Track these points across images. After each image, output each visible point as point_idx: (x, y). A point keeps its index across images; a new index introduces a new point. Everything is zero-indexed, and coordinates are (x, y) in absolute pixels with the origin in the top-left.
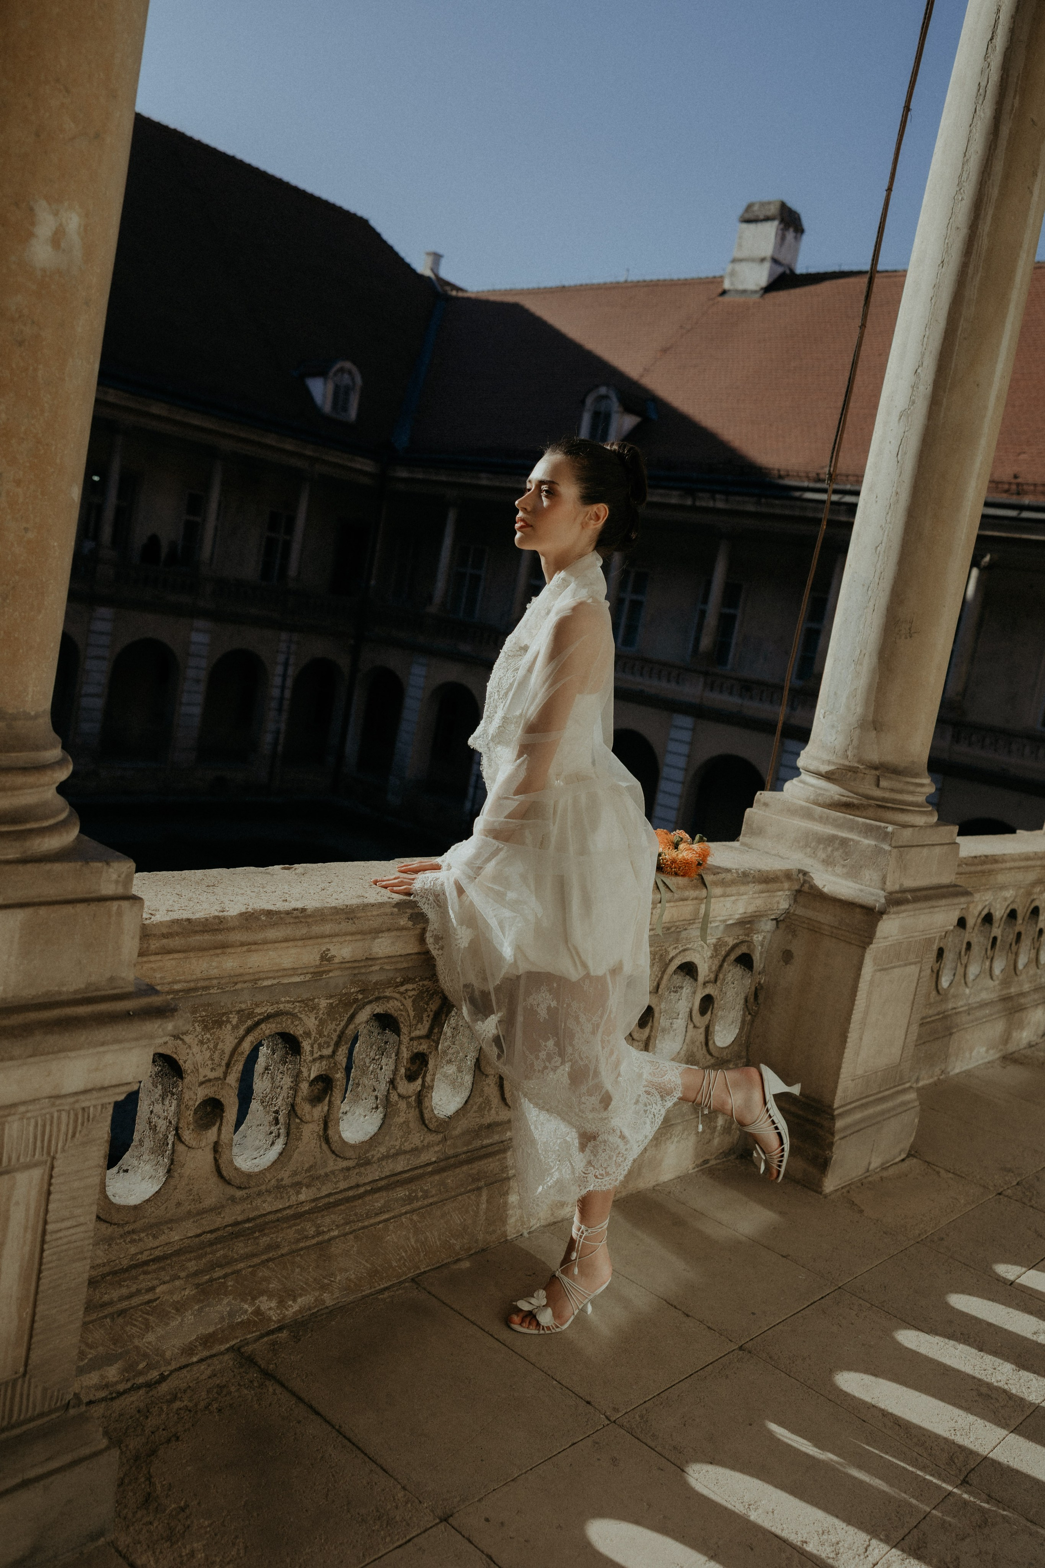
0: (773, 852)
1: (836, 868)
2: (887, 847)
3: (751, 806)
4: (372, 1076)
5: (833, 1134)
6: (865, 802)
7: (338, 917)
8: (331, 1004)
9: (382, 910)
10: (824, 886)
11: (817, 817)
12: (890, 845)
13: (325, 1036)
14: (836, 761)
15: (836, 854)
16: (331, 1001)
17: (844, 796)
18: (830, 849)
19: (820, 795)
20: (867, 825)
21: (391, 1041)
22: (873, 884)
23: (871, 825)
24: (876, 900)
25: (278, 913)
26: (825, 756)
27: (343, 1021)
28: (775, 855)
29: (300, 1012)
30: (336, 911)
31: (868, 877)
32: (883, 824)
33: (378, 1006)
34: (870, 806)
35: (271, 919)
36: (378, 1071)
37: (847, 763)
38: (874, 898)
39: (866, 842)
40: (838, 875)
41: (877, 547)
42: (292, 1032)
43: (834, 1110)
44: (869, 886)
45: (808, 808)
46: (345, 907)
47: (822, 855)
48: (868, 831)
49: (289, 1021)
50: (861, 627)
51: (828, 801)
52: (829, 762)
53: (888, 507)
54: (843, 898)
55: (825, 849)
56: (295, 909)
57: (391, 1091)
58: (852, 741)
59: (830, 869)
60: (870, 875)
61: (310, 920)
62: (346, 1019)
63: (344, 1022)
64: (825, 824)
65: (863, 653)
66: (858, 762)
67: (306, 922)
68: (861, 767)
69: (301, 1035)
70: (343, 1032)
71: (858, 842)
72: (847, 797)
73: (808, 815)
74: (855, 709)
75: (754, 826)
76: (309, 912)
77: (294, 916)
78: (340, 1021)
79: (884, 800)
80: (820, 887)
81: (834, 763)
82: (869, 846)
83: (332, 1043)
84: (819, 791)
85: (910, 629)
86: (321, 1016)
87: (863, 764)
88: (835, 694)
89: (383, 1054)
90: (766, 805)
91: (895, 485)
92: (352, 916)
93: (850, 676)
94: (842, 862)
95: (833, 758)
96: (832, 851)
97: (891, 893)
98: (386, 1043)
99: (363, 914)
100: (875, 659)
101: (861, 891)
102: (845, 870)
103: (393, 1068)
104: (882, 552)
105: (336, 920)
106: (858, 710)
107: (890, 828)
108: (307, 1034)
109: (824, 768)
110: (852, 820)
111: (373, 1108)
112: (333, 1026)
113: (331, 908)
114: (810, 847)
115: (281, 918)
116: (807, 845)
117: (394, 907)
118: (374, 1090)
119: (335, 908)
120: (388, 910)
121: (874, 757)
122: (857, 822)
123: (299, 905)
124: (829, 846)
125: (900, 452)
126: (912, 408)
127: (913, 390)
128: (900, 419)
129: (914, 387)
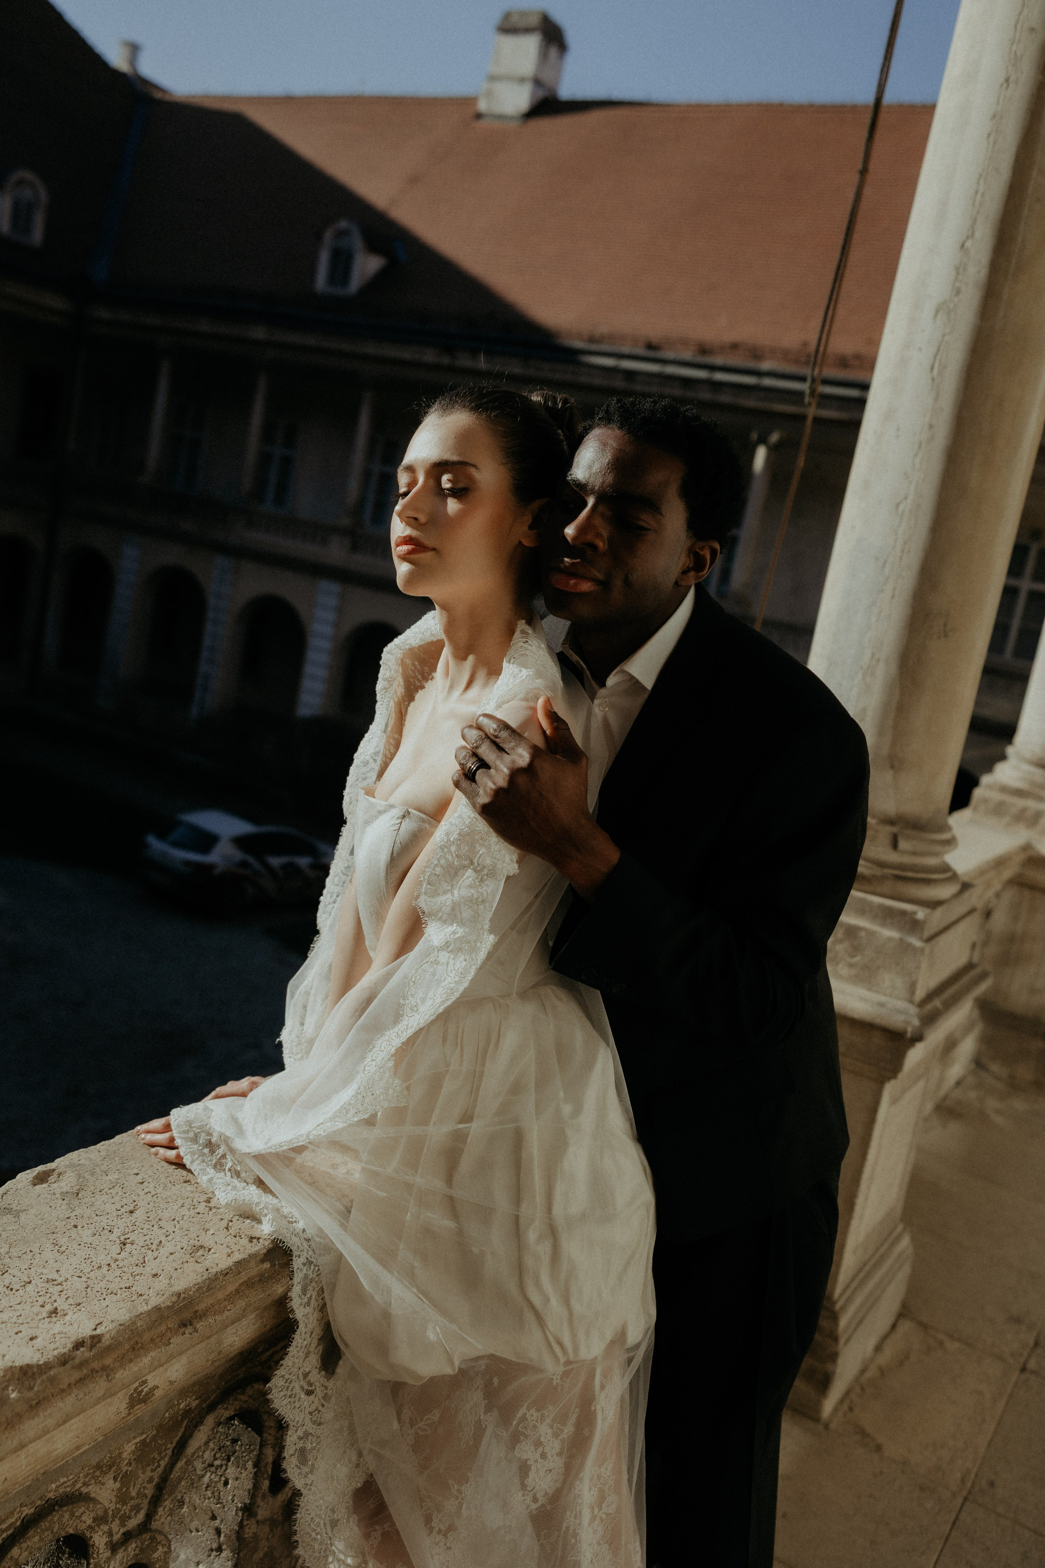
1: (840, 966)
2: (917, 943)
4: (209, 1493)
5: (836, 1339)
6: (878, 871)
7: (163, 1328)
8: (145, 1439)
9: (244, 1277)
12: (921, 939)
13: (132, 1498)
16: (144, 1436)
20: (885, 908)
21: (245, 1439)
22: (895, 995)
23: (891, 909)
24: (907, 1022)
25: (43, 1369)
27: (162, 1458)
29: (84, 1484)
30: (159, 1314)
31: (887, 983)
32: (909, 908)
33: (226, 1409)
34: (884, 878)
35: (31, 1388)
36: (220, 1485)
38: (902, 1018)
39: (887, 933)
41: (898, 505)
42: (71, 1531)
43: (834, 1303)
44: (890, 996)
46: (174, 1299)
48: (888, 916)
49: (67, 1516)
50: (874, 619)
53: (917, 446)
54: (856, 1016)
56: (79, 1345)
57: (245, 1523)
60: (890, 979)
61: (108, 1361)
62: (169, 1452)
63: (167, 1459)
65: (876, 658)
67: (104, 1368)
69: (90, 1527)
70: (164, 1479)
71: (871, 934)
76: (106, 1341)
77: (77, 1361)
78: (159, 1461)
79: (901, 867)
82: (890, 939)
83: (145, 1503)
85: (945, 625)
86: (124, 1469)
89: (229, 1460)
91: (929, 413)
92: (187, 1315)
94: (849, 960)
98: (234, 1441)
99: (210, 1301)
100: (894, 669)
101: (882, 1005)
102: (853, 971)
103: (249, 1485)
104: (907, 514)
105: (162, 1336)
107: (921, 914)
108: (102, 1518)
111: (212, 1550)
112: (149, 1473)
113: (149, 1313)
115: (52, 1380)
117: (263, 1261)
118: (214, 1518)
119: (157, 1309)
120: (253, 1271)
121: (889, 806)
122: (870, 904)
123: (85, 1329)
125: (936, 366)
126: (956, 300)
127: (958, 273)
128: (936, 315)
129: (959, 269)
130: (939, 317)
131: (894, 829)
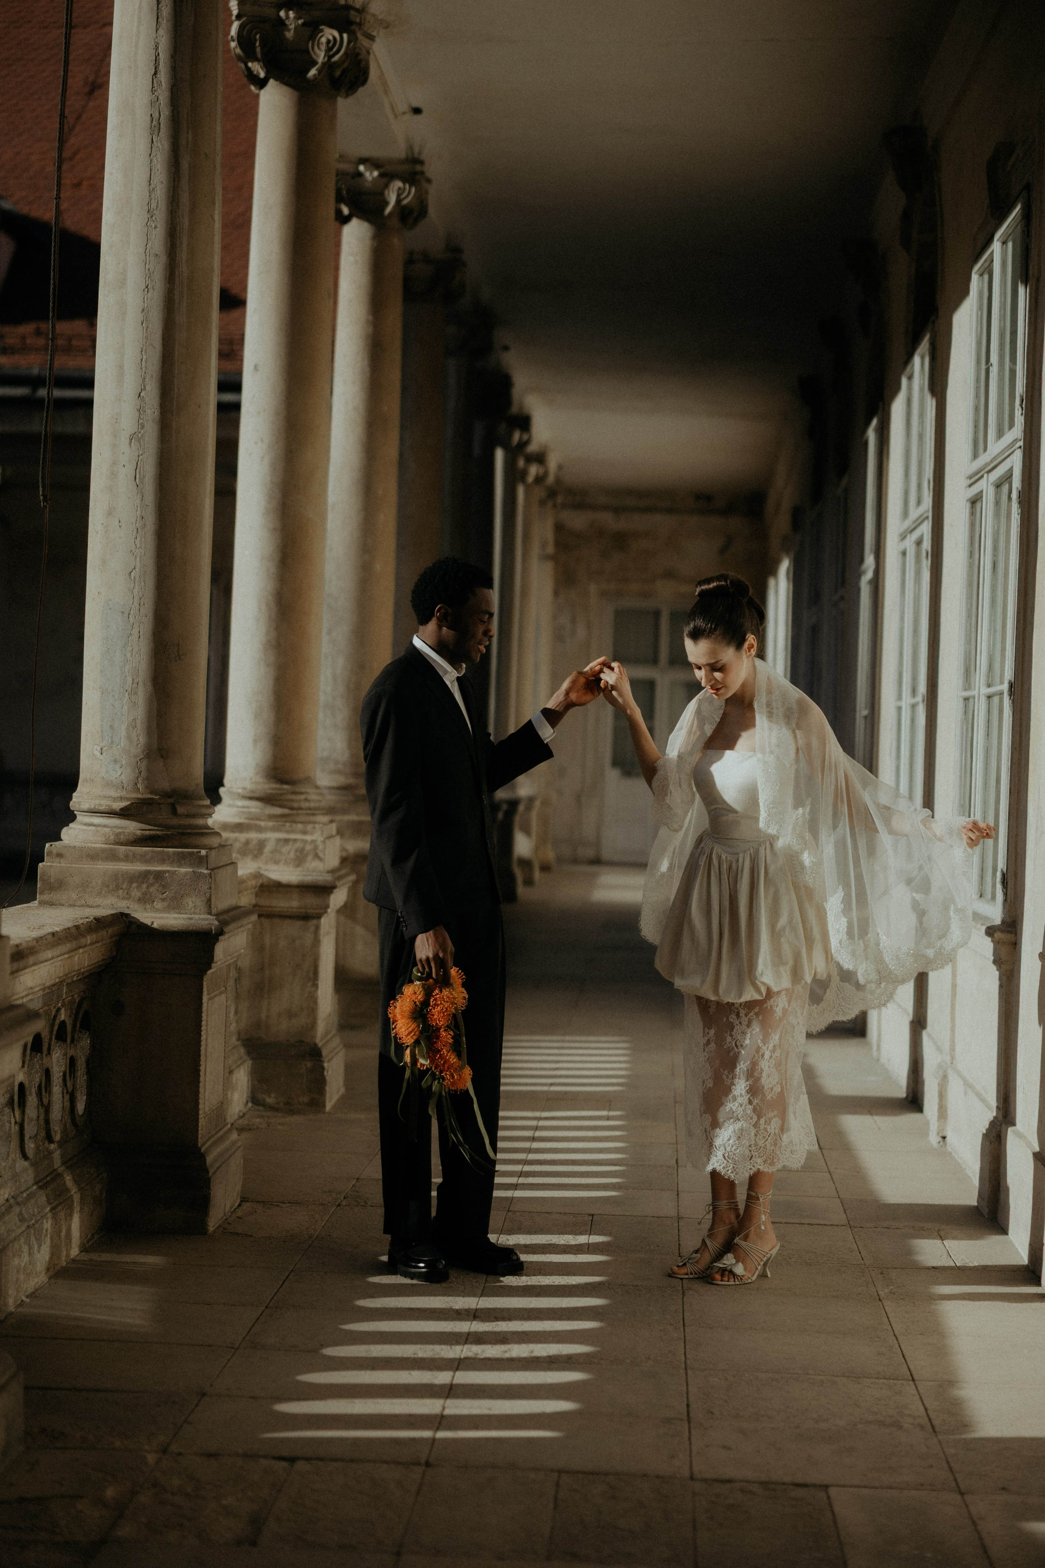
0: (79, 903)
1: (157, 903)
2: (206, 872)
3: (43, 861)
5: (207, 1171)
6: (169, 832)
10: (153, 923)
11: (122, 856)
12: (207, 869)
14: (128, 796)
15: (152, 889)
17: (145, 830)
18: (144, 886)
19: (120, 833)
20: (178, 853)
22: (198, 911)
23: (183, 852)
24: (210, 924)
26: (113, 793)
28: (82, 906)
31: (190, 905)
32: (195, 850)
34: (175, 835)
37: (140, 796)
38: (206, 922)
39: (183, 870)
40: (158, 910)
41: (130, 573)
43: (200, 1149)
44: (194, 913)
45: (110, 850)
47: (136, 893)
48: (181, 859)
50: (129, 655)
51: (131, 838)
52: (121, 799)
53: (135, 532)
54: (175, 930)
55: (137, 887)
58: (140, 773)
59: (148, 906)
60: (191, 902)
64: (132, 862)
65: (136, 681)
66: (151, 793)
68: (157, 797)
71: (173, 873)
72: (149, 830)
73: (112, 856)
74: (138, 740)
75: (52, 880)
79: (180, 826)
80: (149, 924)
81: (127, 799)
82: (186, 873)
84: (118, 831)
85: (178, 652)
87: (156, 795)
88: (111, 727)
90: (60, 855)
91: (139, 509)
93: (126, 707)
94: (161, 896)
95: (124, 794)
96: (148, 887)
97: (217, 915)
100: (150, 688)
101: (191, 919)
102: (166, 904)
104: (137, 579)
106: (141, 739)
107: (203, 852)
109: (118, 806)
110: (159, 852)
114: (121, 889)
116: (118, 887)
121: (165, 785)
122: (168, 853)
124: (143, 883)
125: (138, 476)
126: (142, 432)
127: (140, 414)
128: (131, 443)
129: (140, 410)
130: (133, 444)
131: (172, 800)
